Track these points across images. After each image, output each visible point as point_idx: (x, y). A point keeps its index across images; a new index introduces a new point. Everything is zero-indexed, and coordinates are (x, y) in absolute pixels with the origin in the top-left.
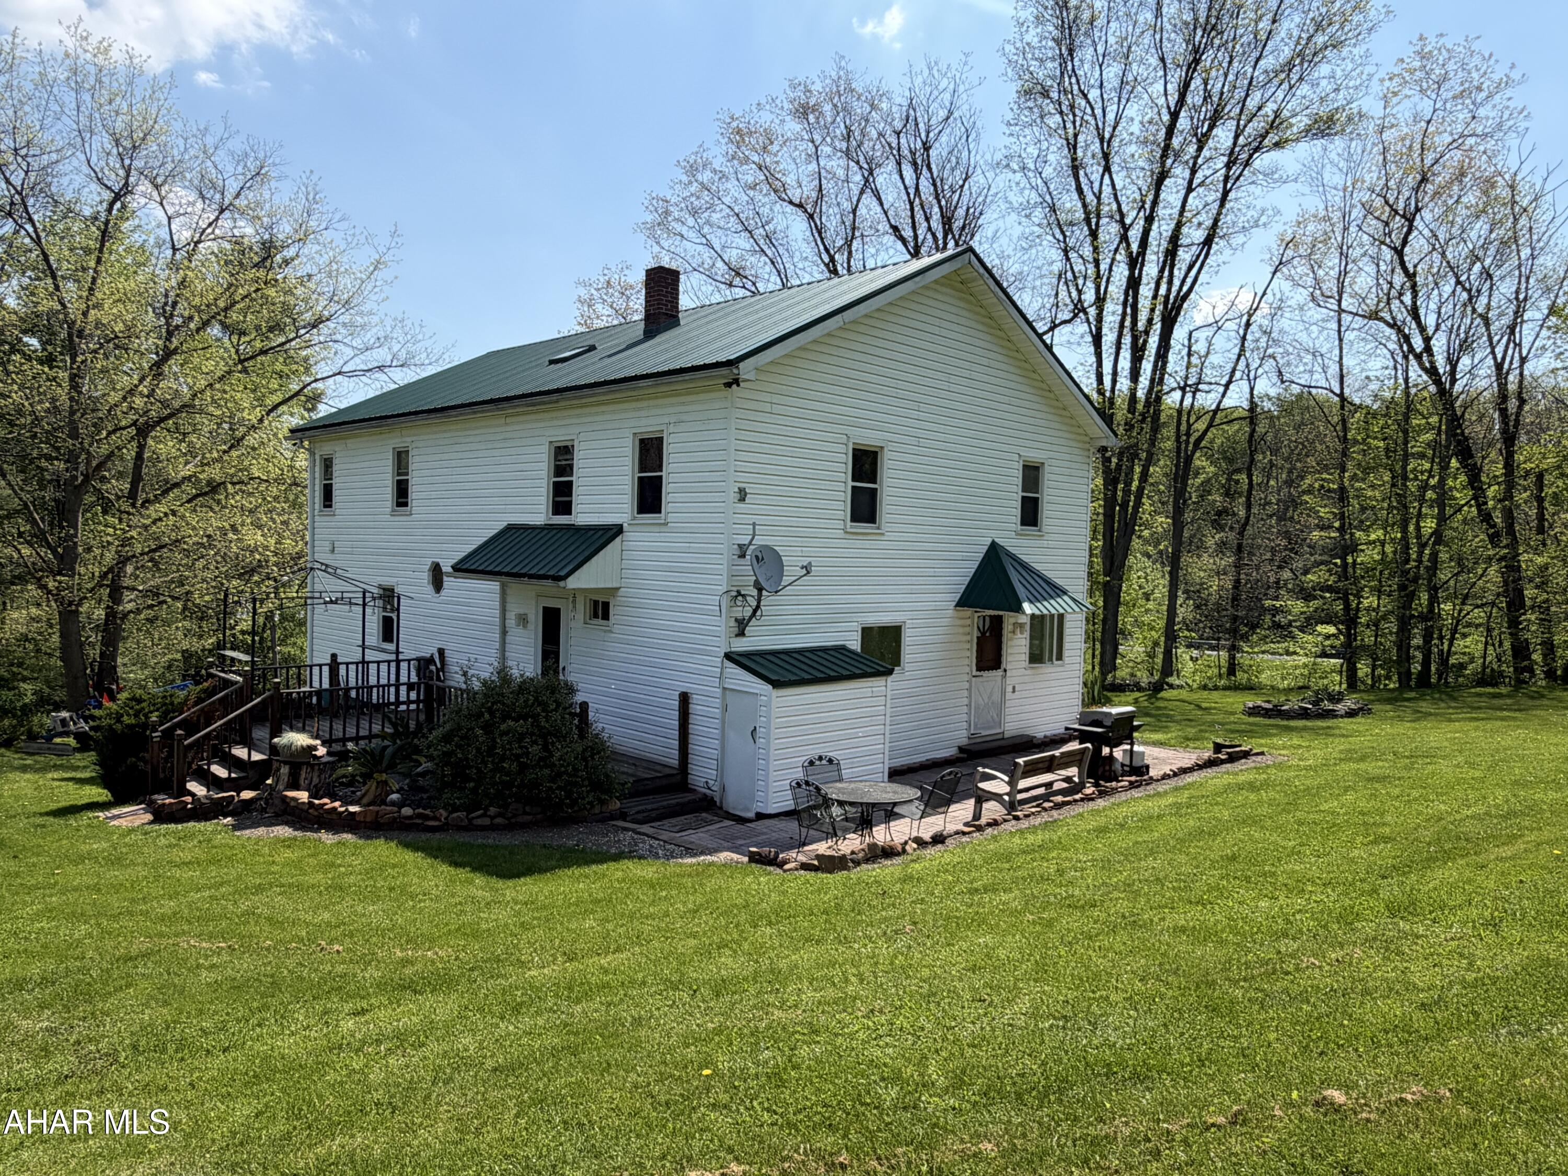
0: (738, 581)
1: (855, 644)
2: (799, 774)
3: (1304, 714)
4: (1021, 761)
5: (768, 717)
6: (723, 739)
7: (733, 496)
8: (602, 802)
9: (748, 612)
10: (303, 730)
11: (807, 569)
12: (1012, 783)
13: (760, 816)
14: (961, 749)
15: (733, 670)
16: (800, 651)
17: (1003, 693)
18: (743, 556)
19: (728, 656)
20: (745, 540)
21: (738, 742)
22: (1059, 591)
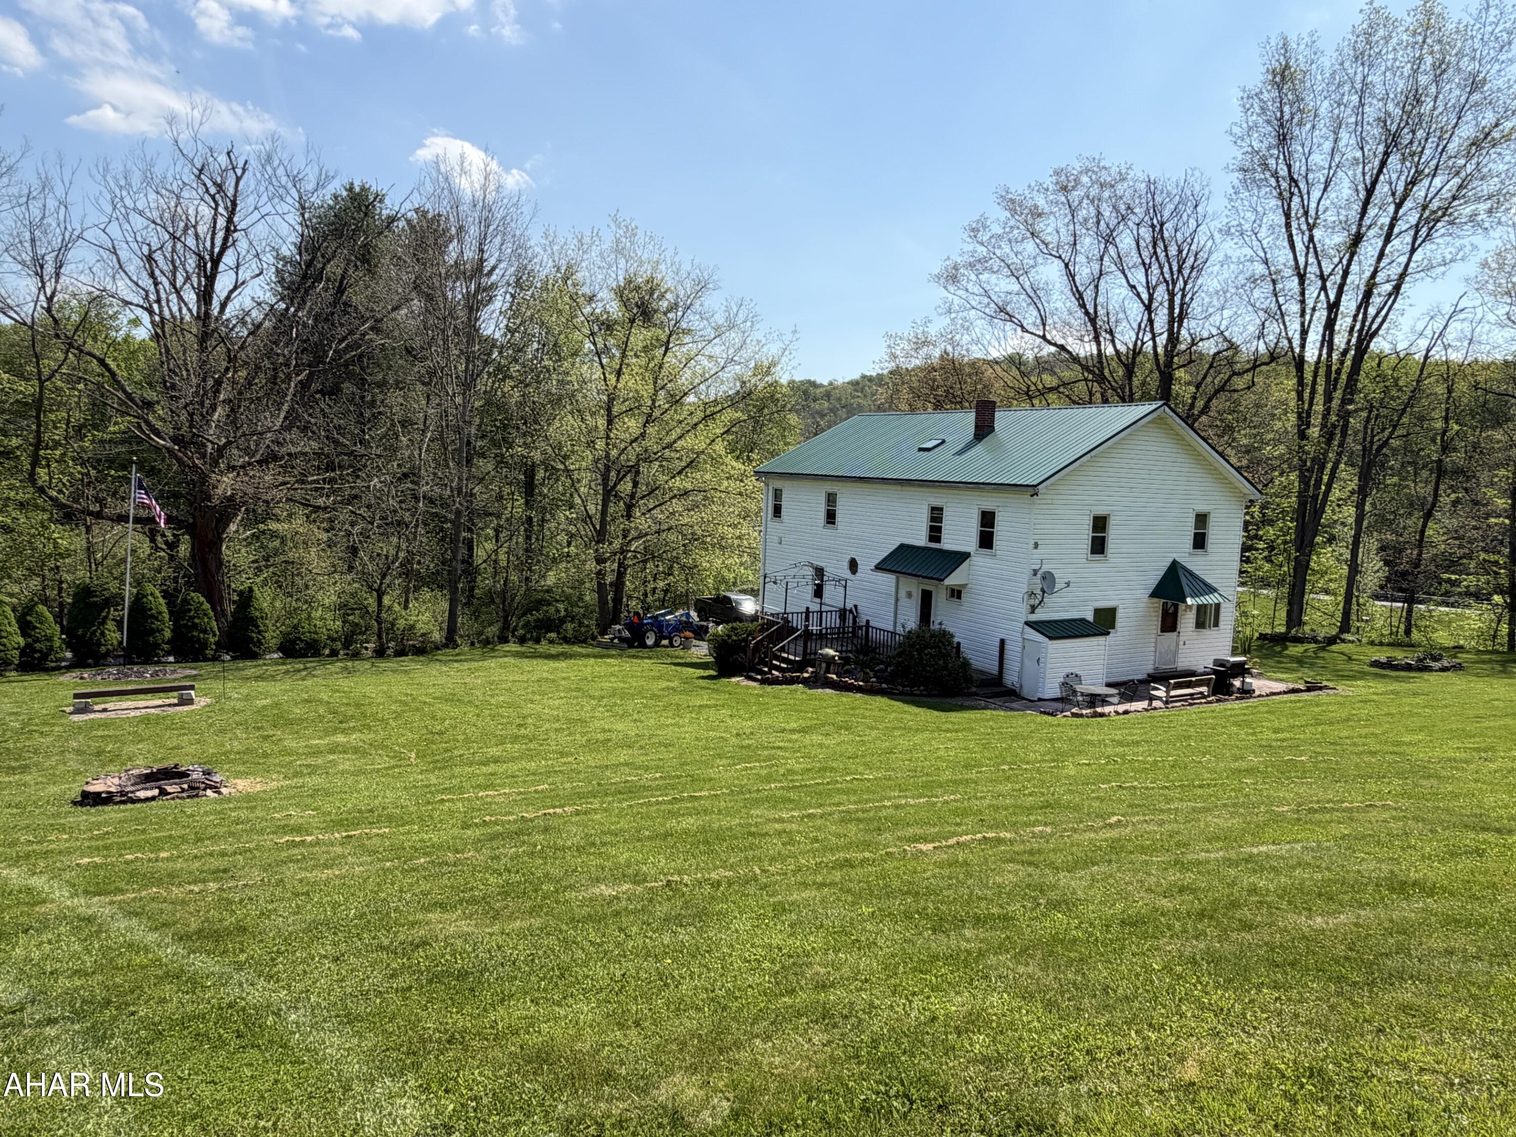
0: (1032, 587)
1: (1090, 617)
2: (1062, 680)
3: (1408, 668)
4: (1172, 681)
5: (1046, 653)
6: (1022, 663)
7: (1032, 546)
8: (969, 688)
9: (1037, 602)
10: (831, 648)
11: (1068, 584)
12: (1167, 692)
13: (1040, 700)
14: (1149, 675)
15: (1028, 630)
16: (1062, 621)
17: (1177, 645)
18: (1035, 575)
19: (1027, 623)
20: (1037, 567)
21: (1030, 664)
22: (1211, 590)
